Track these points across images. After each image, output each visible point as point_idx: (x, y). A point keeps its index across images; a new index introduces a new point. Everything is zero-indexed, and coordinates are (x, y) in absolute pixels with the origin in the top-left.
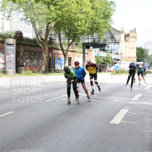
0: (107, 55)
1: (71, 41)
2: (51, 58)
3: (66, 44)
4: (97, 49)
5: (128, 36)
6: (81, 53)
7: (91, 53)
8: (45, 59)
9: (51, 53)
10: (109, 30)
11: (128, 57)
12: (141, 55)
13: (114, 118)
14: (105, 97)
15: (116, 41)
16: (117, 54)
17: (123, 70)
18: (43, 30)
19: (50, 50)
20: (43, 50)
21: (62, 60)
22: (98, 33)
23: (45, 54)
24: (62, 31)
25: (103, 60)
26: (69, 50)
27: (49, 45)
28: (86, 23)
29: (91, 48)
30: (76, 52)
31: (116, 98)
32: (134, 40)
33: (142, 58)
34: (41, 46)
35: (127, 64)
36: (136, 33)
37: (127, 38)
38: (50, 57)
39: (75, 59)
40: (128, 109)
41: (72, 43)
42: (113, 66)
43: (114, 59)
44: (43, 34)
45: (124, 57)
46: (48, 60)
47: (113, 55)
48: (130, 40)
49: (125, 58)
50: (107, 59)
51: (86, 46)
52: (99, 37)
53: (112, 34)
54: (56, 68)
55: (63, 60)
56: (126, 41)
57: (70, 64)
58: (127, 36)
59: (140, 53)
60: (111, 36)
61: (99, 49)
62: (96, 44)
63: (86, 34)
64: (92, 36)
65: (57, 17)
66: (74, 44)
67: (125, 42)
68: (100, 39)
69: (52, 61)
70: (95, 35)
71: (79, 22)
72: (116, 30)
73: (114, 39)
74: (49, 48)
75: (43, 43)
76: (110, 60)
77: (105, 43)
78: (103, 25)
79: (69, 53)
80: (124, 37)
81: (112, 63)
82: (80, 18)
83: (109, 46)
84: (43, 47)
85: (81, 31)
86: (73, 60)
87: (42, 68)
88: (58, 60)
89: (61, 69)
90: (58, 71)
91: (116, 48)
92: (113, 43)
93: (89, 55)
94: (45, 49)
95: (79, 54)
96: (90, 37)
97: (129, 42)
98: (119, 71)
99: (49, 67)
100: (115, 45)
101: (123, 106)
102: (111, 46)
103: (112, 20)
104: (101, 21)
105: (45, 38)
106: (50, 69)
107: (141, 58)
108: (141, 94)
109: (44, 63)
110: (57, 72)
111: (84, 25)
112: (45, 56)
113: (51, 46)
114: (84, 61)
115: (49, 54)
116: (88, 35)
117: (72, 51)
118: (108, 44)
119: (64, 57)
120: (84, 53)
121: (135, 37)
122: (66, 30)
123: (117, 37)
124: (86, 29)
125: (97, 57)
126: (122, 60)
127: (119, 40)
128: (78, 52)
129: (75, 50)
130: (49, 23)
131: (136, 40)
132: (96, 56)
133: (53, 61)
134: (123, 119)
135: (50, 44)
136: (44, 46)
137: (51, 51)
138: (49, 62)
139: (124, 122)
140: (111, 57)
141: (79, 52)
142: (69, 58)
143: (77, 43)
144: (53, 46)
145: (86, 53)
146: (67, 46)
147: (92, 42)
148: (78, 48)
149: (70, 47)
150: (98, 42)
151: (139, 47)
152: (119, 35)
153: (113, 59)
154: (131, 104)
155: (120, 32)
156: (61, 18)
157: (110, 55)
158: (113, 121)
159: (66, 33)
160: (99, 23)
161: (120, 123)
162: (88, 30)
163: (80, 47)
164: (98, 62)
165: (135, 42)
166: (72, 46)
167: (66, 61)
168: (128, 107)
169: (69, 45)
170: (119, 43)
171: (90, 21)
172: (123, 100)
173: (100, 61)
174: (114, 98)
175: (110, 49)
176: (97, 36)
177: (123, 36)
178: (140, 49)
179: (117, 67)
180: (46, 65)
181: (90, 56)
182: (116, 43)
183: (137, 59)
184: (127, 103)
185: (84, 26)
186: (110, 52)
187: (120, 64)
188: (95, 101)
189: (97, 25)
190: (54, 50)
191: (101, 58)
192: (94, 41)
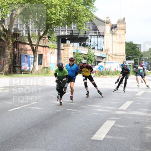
0: (89, 51)
1: (42, 33)
2: (16, 55)
3: (36, 37)
4: (75, 44)
5: (116, 27)
6: (55, 49)
7: (67, 49)
8: (8, 57)
9: (16, 48)
10: (91, 19)
11: (115, 54)
12: (131, 52)
13: (97, 133)
14: (86, 106)
15: (100, 34)
16: (101, 50)
17: (109, 71)
18: (6, 19)
19: (15, 44)
20: (6, 44)
21: (30, 57)
22: (77, 23)
23: (8, 49)
24: (31, 20)
25: (83, 58)
26: (39, 44)
27: (13, 38)
28: (61, 10)
29: (68, 42)
30: (48, 47)
31: (100, 107)
32: (123, 32)
33: (133, 56)
34: (4, 39)
35: (114, 63)
36: (125, 23)
37: (113, 30)
38: (15, 53)
39: (47, 56)
40: (115, 121)
41: (44, 36)
42: (96, 65)
43: (98, 56)
44: (6, 23)
45: (110, 55)
46: (13, 58)
47: (96, 51)
48: (118, 33)
49: (112, 56)
50: (88, 57)
51: (61, 40)
52: (78, 28)
53: (94, 24)
54: (23, 68)
55: (32, 57)
56: (113, 34)
57: (40, 63)
58: (114, 27)
59: (130, 49)
60: (94, 27)
61: (78, 43)
62: (74, 37)
63: (62, 24)
64: (70, 27)
65: (24, 2)
66: (46, 37)
67: (111, 35)
68: (79, 31)
69: (17, 59)
70: (73, 26)
71: (53, 8)
72: (99, 20)
73: (97, 31)
74: (14, 41)
75: (6, 35)
76: (92, 58)
77: (86, 37)
78: (83, 12)
79: (40, 49)
80: (110, 29)
81: (95, 62)
82: (54, 3)
83: (91, 40)
84: (5, 41)
85: (55, 20)
86: (45, 58)
87: (5, 67)
88: (26, 57)
89: (30, 69)
90: (26, 71)
91: (99, 42)
92: (96, 37)
93: (65, 51)
94: (8, 43)
95: (53, 50)
96: (67, 28)
97: (116, 35)
98: (104, 72)
99: (14, 67)
100: (98, 39)
101: (109, 117)
102: (94, 40)
103: (95, 7)
104: (81, 8)
105: (9, 29)
106: (15, 69)
107: (131, 56)
108: (132, 102)
109: (7, 61)
110: (23, 73)
111: (59, 12)
112: (8, 52)
113: (17, 39)
114: (59, 60)
115: (14, 50)
116: (64, 25)
117: (43, 47)
118: (90, 37)
119: (32, 54)
120: (59, 49)
121: (124, 29)
122: (36, 19)
123: (101, 28)
124: (61, 17)
125: (76, 54)
126: (108, 58)
127: (104, 33)
128: (51, 48)
129: (47, 44)
130: (14, 10)
131: (125, 33)
132: (74, 53)
133: (19, 59)
134: (108, 134)
135: (15, 36)
136: (7, 39)
137: (16, 46)
138: (14, 60)
139: (109, 137)
140: (94, 54)
141: (53, 47)
142: (39, 55)
143: (50, 37)
144: (19, 40)
145: (61, 48)
146: (37, 40)
147: (69, 34)
148: (51, 42)
149: (41, 41)
150: (77, 34)
151: (129, 42)
152: (103, 26)
153: (96, 57)
154: (119, 114)
155: (105, 23)
156: (29, 3)
157: (93, 51)
158: (95, 136)
159: (36, 23)
160: (78, 11)
161: (104, 139)
162: (65, 19)
163: (54, 41)
164: (77, 61)
165: (124, 35)
166: (44, 40)
167: (36, 59)
168: (115, 118)
169: (40, 38)
170: (103, 36)
171: (67, 7)
172: (109, 109)
173: (79, 59)
174: (97, 106)
175: (92, 43)
176: (76, 26)
177: (108, 28)
178: (131, 44)
179: (101, 66)
180: (10, 64)
181: (66, 53)
182: (99, 36)
183: (126, 57)
184: (113, 113)
185: (59, 14)
186: (92, 47)
187: (105, 63)
188: (73, 110)
189: (75, 14)
190: (20, 44)
191: (81, 55)
192: (72, 34)
